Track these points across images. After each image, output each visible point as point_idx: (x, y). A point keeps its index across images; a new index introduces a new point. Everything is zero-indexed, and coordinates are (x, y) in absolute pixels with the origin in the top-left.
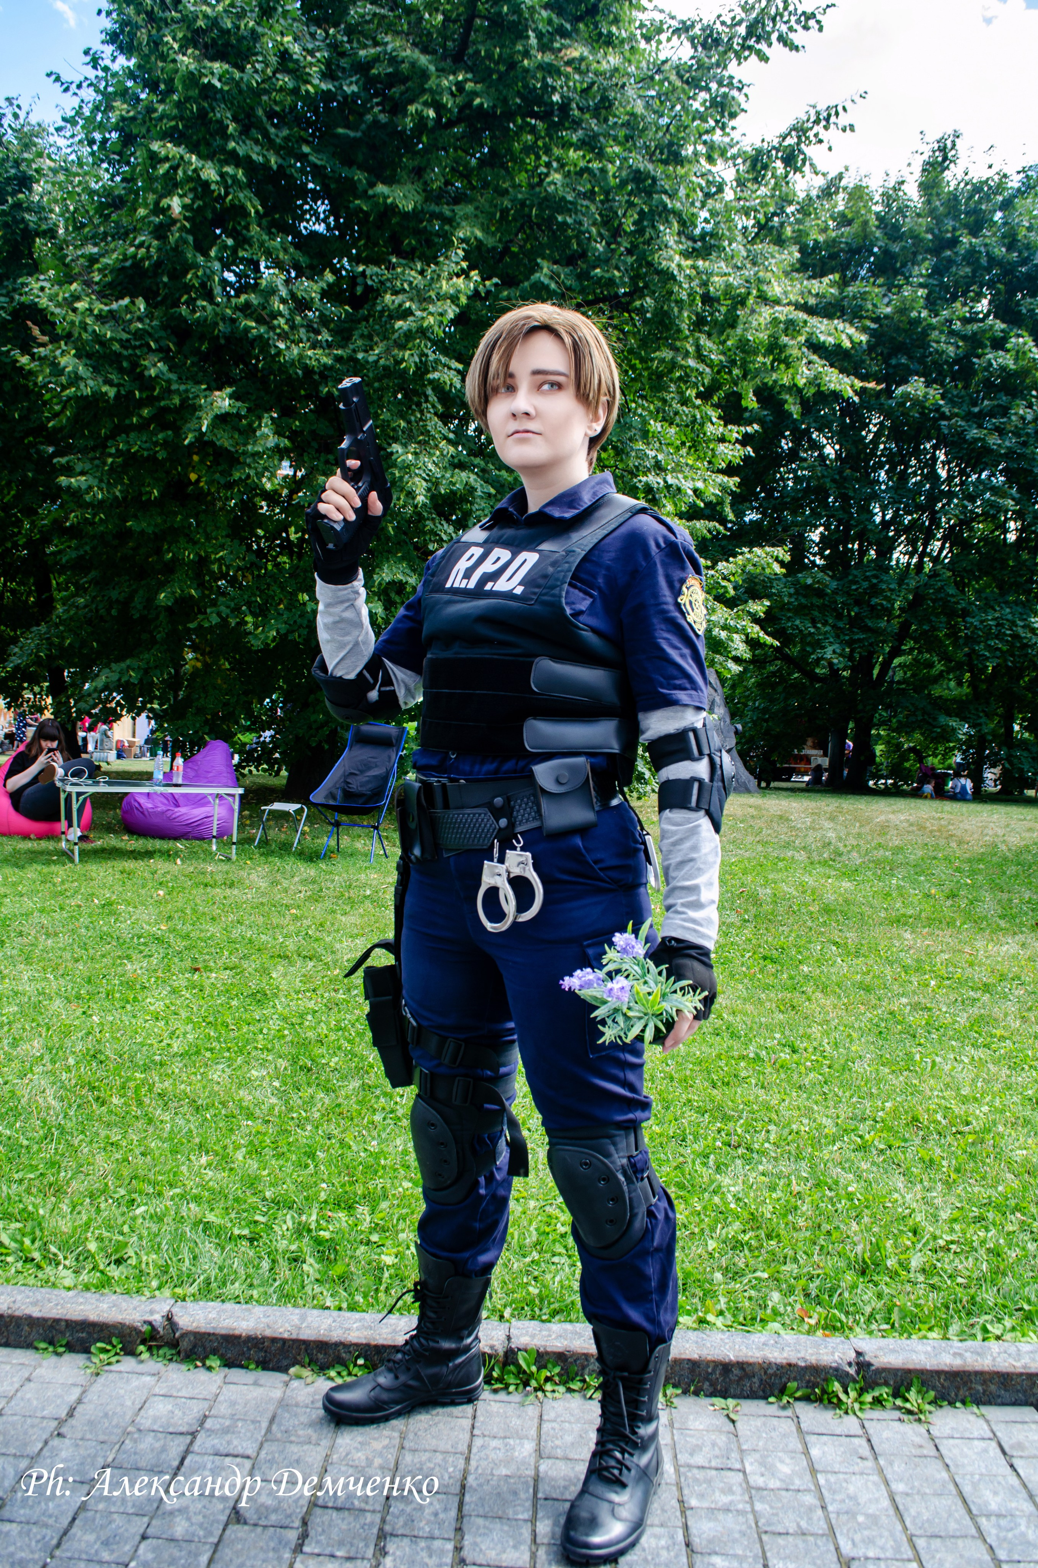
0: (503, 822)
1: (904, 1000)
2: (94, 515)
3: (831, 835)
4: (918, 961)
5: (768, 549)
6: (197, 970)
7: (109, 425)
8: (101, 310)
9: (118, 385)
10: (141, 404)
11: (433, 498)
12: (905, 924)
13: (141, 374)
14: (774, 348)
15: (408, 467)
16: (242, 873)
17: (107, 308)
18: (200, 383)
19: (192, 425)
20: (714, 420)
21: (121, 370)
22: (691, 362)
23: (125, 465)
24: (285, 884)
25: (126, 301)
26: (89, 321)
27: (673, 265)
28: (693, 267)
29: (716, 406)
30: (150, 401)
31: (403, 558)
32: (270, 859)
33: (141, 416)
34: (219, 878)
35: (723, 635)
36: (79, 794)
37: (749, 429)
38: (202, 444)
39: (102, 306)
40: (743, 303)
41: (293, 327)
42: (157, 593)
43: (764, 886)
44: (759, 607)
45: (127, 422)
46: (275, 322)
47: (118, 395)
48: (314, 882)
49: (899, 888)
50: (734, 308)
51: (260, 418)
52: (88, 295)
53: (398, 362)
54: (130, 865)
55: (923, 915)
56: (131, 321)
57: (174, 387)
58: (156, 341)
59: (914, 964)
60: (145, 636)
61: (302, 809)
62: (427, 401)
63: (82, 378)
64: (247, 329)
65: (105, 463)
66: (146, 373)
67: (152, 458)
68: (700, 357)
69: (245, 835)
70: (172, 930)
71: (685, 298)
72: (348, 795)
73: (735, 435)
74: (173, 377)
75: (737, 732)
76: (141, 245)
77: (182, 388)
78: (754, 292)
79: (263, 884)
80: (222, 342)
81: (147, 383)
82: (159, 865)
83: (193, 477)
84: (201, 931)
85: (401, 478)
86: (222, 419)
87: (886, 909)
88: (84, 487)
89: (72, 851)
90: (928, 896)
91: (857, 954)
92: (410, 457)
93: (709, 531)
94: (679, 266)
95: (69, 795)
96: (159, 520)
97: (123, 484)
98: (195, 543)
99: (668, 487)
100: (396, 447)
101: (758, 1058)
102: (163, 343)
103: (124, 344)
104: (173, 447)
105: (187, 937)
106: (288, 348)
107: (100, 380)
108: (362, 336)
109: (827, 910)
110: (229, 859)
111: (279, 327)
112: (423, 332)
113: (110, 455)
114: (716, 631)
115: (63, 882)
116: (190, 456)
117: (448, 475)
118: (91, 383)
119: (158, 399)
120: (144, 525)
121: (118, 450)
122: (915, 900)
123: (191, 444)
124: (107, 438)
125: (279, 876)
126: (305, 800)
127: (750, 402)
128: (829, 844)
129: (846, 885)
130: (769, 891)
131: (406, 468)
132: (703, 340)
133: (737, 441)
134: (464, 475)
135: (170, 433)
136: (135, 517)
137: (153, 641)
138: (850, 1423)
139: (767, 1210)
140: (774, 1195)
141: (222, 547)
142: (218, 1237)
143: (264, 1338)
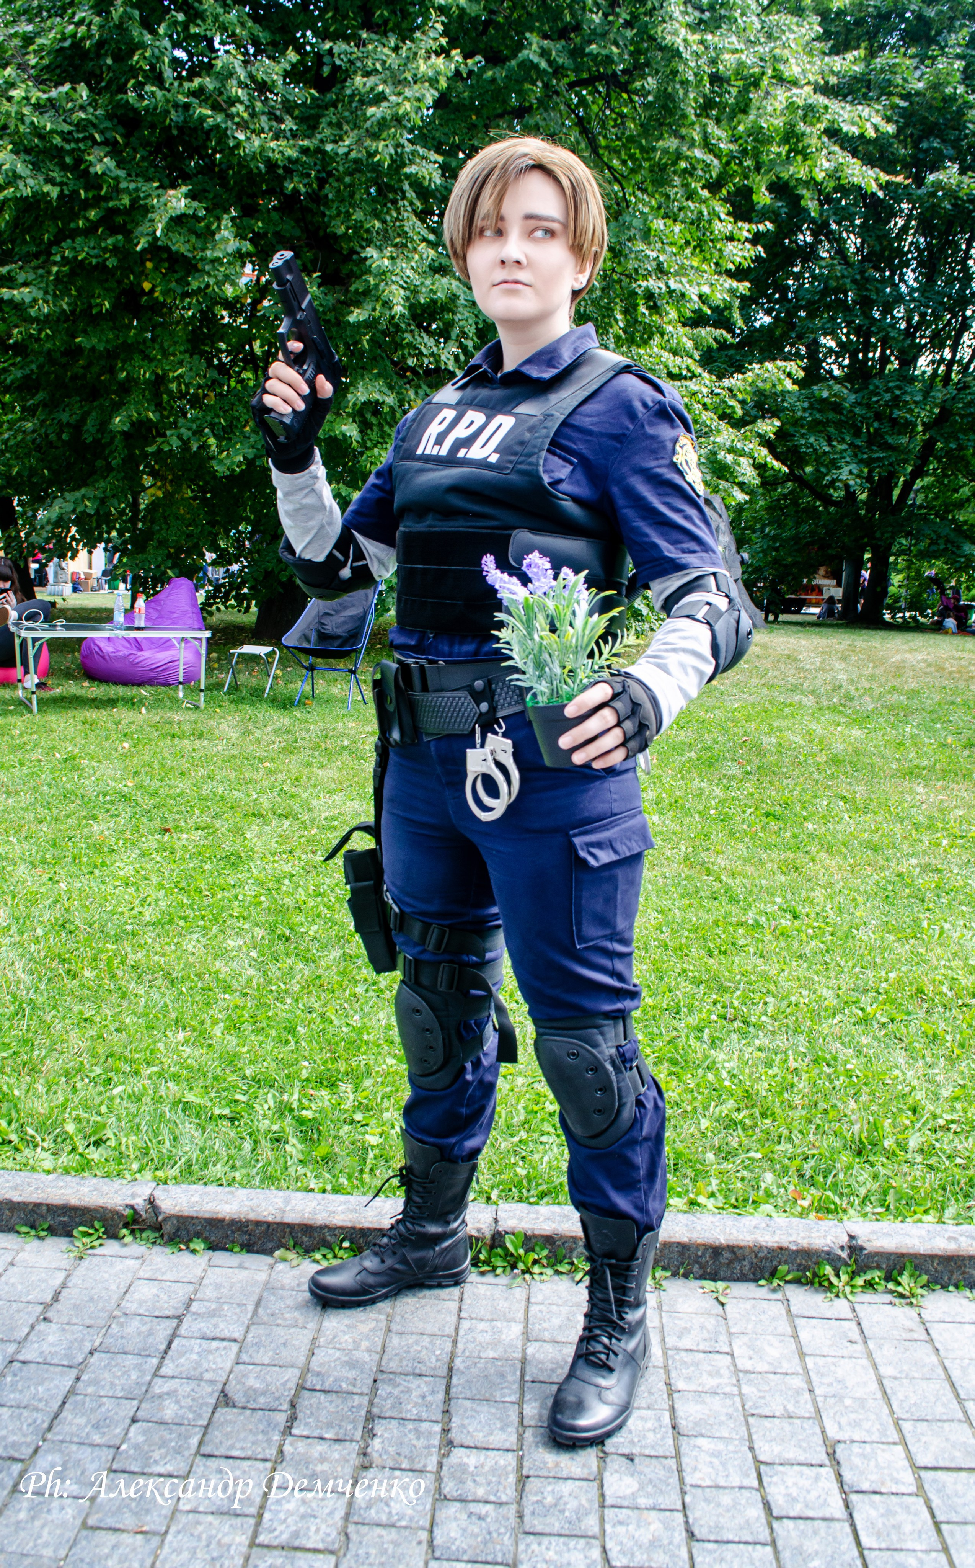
0: (484, 707)
1: (914, 861)
2: (40, 331)
3: (842, 676)
4: (930, 818)
5: (779, 363)
6: (167, 830)
7: (53, 230)
8: (38, 99)
9: (61, 184)
10: (86, 205)
11: (412, 307)
12: (918, 777)
13: (86, 172)
14: (790, 136)
15: (384, 273)
16: (211, 722)
17: (45, 96)
18: (150, 180)
19: (145, 228)
20: (723, 216)
21: (64, 167)
22: (698, 153)
23: (73, 274)
24: (258, 734)
25: (67, 87)
26: (26, 111)
27: (679, 41)
28: (702, 42)
29: (725, 200)
30: (98, 201)
31: (379, 375)
32: (241, 707)
33: (87, 219)
34: (187, 728)
35: (730, 458)
36: (35, 640)
37: (761, 227)
38: (155, 249)
39: (40, 94)
40: (756, 84)
41: (253, 115)
42: (111, 418)
43: (769, 734)
44: (768, 427)
45: (72, 225)
46: (233, 110)
47: (61, 196)
48: (288, 732)
49: (913, 737)
50: (745, 90)
51: (219, 219)
52: (23, 82)
53: (371, 155)
54: (92, 714)
55: (938, 766)
56: (72, 111)
57: (123, 185)
58: (102, 133)
59: (926, 821)
60: (100, 463)
61: (274, 652)
62: (404, 198)
63: (21, 177)
64: (202, 119)
65: (49, 273)
66: (92, 170)
67: (102, 267)
68: (707, 145)
69: (212, 681)
70: (140, 787)
71: (691, 78)
72: (323, 637)
73: (746, 234)
74: (122, 173)
75: (743, 562)
76: (81, 22)
77: (132, 186)
78: (770, 72)
79: (234, 735)
80: (175, 132)
81: (93, 182)
82: (122, 714)
83: (147, 286)
84: (170, 787)
85: (377, 286)
86: (178, 221)
87: (898, 760)
88: (28, 300)
89: (30, 700)
90: (944, 745)
91: (866, 810)
92: (386, 262)
93: (715, 339)
94: (685, 41)
95: (24, 643)
96: (111, 336)
97: (71, 295)
98: (151, 360)
99: (671, 292)
100: (371, 252)
101: (757, 925)
102: (110, 135)
103: (66, 137)
104: (124, 253)
105: (155, 794)
106: (248, 139)
107: (41, 179)
108: (330, 124)
109: (835, 761)
110: (197, 707)
111: (238, 115)
112: (398, 120)
113: (55, 263)
114: (721, 455)
115: (21, 735)
116: (143, 264)
117: (428, 282)
118: (31, 182)
119: (106, 199)
120: (95, 341)
121: (63, 257)
122: (930, 750)
123: (144, 250)
124: (51, 244)
125: (250, 726)
126: (277, 643)
127: (763, 197)
128: (840, 687)
129: (857, 733)
130: (773, 740)
131: (382, 274)
132: (712, 127)
133: (747, 240)
134: (445, 281)
135: (120, 237)
136: (85, 332)
137: (109, 468)
138: (841, 1306)
139: (762, 1088)
140: (770, 1072)
141: (181, 363)
142: (198, 1117)
143: (248, 1221)
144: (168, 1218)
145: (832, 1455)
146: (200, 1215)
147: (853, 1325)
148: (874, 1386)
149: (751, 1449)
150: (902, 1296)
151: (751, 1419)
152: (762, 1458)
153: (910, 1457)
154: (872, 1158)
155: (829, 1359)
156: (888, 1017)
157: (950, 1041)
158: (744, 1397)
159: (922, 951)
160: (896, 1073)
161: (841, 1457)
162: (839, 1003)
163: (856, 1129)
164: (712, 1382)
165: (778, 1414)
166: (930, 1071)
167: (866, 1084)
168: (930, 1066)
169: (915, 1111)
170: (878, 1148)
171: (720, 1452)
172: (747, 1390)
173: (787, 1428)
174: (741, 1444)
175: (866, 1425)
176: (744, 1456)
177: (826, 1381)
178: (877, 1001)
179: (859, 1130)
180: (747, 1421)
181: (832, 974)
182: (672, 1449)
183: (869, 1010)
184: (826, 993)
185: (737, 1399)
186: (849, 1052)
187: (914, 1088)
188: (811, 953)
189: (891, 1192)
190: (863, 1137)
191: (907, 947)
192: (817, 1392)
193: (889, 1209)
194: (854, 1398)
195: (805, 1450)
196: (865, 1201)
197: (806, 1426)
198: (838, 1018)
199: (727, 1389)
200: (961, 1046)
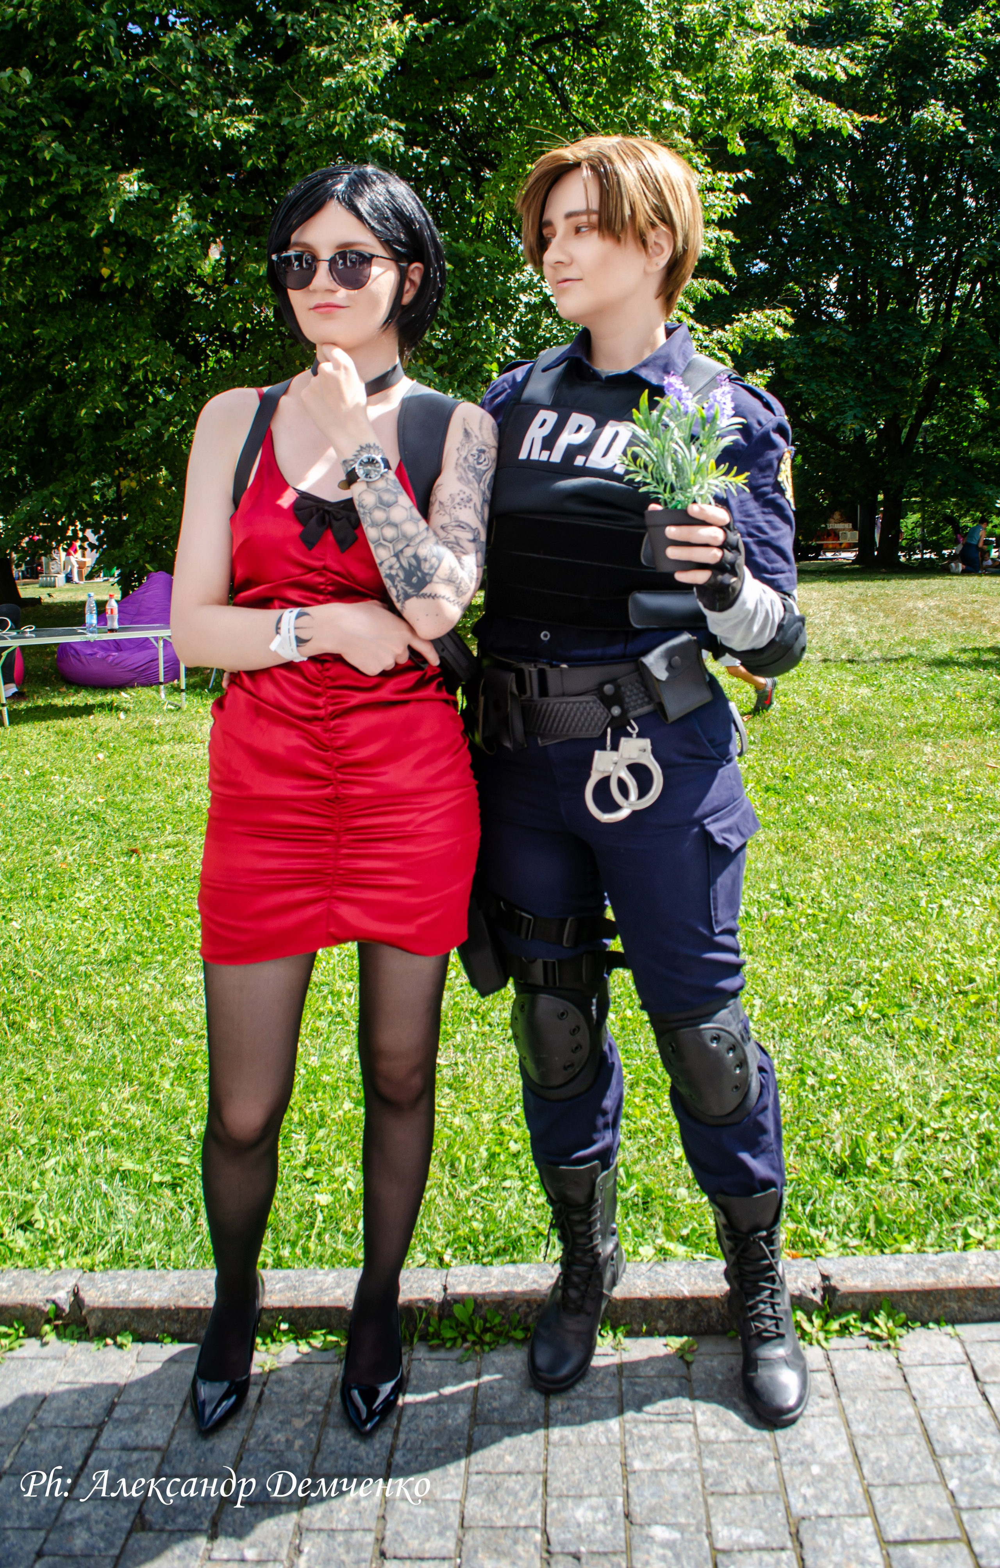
0: (616, 710)
13: (34, 158)
14: (760, 84)
18: (102, 163)
19: (98, 214)
22: (668, 105)
23: (26, 264)
40: (721, 34)
41: (205, 91)
42: (77, 408)
45: (23, 214)
50: (711, 40)
57: (74, 170)
64: (152, 97)
66: (40, 156)
69: (197, 678)
71: (656, 31)
78: (734, 20)
80: (126, 112)
83: (105, 272)
96: (71, 325)
97: (25, 286)
98: (114, 349)
102: (57, 119)
111: (189, 92)
113: (7, 254)
116: (100, 249)
119: (57, 185)
120: (54, 332)
121: (15, 247)
124: (2, 234)
127: (738, 148)
135: (73, 224)
136: (43, 323)
138: (814, 1355)
141: (146, 351)
142: (137, 1186)
143: (178, 1309)
144: (93, 1310)
145: (796, 1536)
146: (126, 1306)
147: (826, 1377)
148: (846, 1449)
149: (709, 1535)
150: (879, 1338)
151: (711, 1500)
152: (719, 1545)
153: (879, 1531)
154: (854, 1179)
156: (879, 1012)
157: (944, 1035)
158: (704, 1473)
159: (918, 934)
160: (885, 1076)
161: (805, 1537)
162: (829, 1000)
163: (838, 1146)
164: (671, 1458)
165: (739, 1490)
166: (921, 1073)
167: (852, 1093)
168: (921, 1066)
169: (901, 1119)
170: (860, 1167)
171: (674, 1542)
172: (708, 1463)
173: (749, 1506)
174: (699, 1531)
175: (834, 1496)
176: (700, 1545)
177: (793, 1446)
178: (868, 995)
179: (840, 1148)
180: (706, 1502)
181: (823, 967)
182: (623, 1543)
183: (860, 1005)
184: (817, 990)
185: (697, 1476)
186: (837, 1056)
187: (902, 1093)
188: (803, 945)
189: (872, 1218)
190: (845, 1156)
191: (904, 930)
192: (784, 1460)
193: (868, 1237)
194: (823, 1465)
195: (766, 1533)
196: (845, 1230)
197: (769, 1502)
198: (828, 1017)
199: (687, 1465)
200: (955, 1041)
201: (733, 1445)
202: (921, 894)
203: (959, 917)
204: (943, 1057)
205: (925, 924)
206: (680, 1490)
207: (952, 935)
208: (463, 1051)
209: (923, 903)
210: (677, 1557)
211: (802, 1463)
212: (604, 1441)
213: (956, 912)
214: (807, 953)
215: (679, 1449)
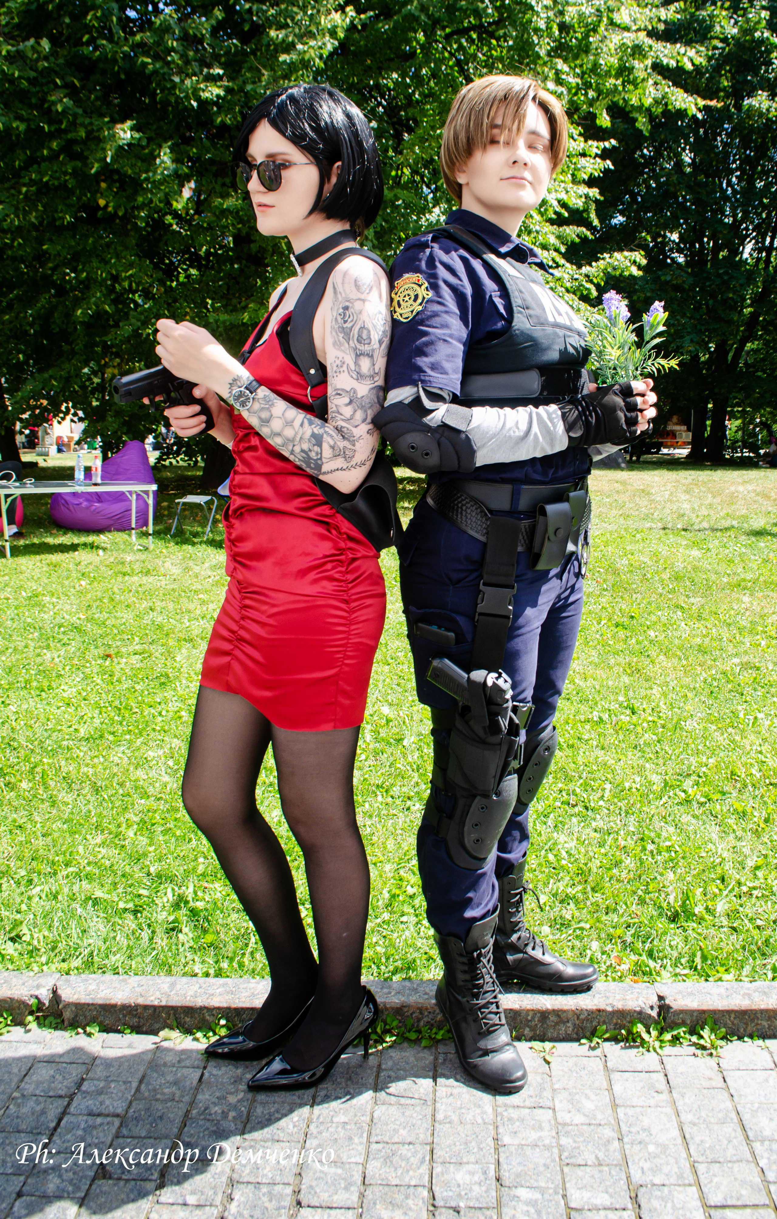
2: (13, 240)
7: (23, 157)
8: (8, 51)
9: (28, 120)
10: (51, 136)
13: (49, 109)
14: (624, 71)
17: (14, 49)
18: (103, 116)
19: (99, 155)
20: (576, 137)
23: (39, 192)
30: (59, 133)
33: (50, 148)
39: (10, 47)
40: (595, 30)
42: (74, 311)
45: (39, 154)
46: (170, 58)
50: (587, 36)
56: (37, 60)
57: (80, 120)
58: (62, 78)
64: (144, 65)
65: (20, 192)
66: (54, 108)
67: (63, 187)
69: (162, 526)
71: (543, 26)
74: (78, 111)
77: (88, 121)
78: (605, 19)
80: (123, 76)
81: (55, 118)
83: (102, 202)
97: (37, 210)
98: (107, 263)
101: (601, 721)
102: (68, 80)
103: (32, 82)
106: (182, 81)
108: (251, 69)
111: (174, 62)
113: (24, 185)
116: (98, 184)
119: (66, 131)
120: (59, 247)
121: (31, 179)
123: (98, 173)
124: (21, 169)
127: (604, 120)
132: (560, 64)
135: (78, 163)
136: (50, 240)
138: (651, 1060)
139: (594, 865)
140: (603, 850)
141: (131, 266)
142: (105, 911)
143: (137, 1006)
144: (68, 1005)
145: (634, 1199)
146: (95, 1002)
147: (661, 1076)
148: (676, 1133)
149: (564, 1196)
150: (704, 1048)
151: (566, 1169)
152: (572, 1205)
153: (702, 1198)
154: (684, 924)
155: (638, 1110)
156: (706, 797)
157: (758, 816)
158: (561, 1148)
159: (738, 738)
160: (710, 846)
161: (642, 1201)
162: (665, 787)
163: (671, 899)
164: (534, 1136)
165: (589, 1163)
166: (738, 844)
167: (683, 858)
168: (739, 839)
169: (723, 880)
170: (689, 915)
171: (536, 1201)
172: (564, 1141)
173: (597, 1175)
174: (556, 1193)
175: (666, 1169)
176: (557, 1204)
177: (634, 1130)
178: (697, 784)
179: (674, 900)
180: (562, 1171)
181: (661, 761)
182: (494, 1201)
183: (690, 791)
184: (655, 778)
185: (556, 1150)
186: (672, 829)
187: (724, 859)
188: (645, 743)
189: (699, 954)
190: (677, 906)
191: (726, 735)
192: (626, 1140)
193: (696, 969)
194: (657, 1145)
195: (611, 1196)
196: (676, 963)
197: (613, 1173)
198: (664, 800)
199: (547, 1142)
200: (766, 821)
201: (585, 1127)
202: (740, 708)
203: (770, 726)
204: (757, 833)
205: (743, 731)
206: (542, 1161)
207: (765, 740)
208: (371, 816)
209: (741, 715)
210: (538, 1212)
211: (640, 1143)
212: (480, 1121)
213: (769, 723)
214: (647, 750)
215: (541, 1128)
